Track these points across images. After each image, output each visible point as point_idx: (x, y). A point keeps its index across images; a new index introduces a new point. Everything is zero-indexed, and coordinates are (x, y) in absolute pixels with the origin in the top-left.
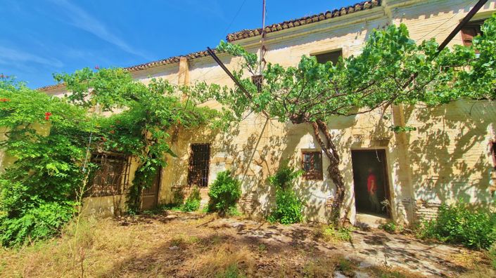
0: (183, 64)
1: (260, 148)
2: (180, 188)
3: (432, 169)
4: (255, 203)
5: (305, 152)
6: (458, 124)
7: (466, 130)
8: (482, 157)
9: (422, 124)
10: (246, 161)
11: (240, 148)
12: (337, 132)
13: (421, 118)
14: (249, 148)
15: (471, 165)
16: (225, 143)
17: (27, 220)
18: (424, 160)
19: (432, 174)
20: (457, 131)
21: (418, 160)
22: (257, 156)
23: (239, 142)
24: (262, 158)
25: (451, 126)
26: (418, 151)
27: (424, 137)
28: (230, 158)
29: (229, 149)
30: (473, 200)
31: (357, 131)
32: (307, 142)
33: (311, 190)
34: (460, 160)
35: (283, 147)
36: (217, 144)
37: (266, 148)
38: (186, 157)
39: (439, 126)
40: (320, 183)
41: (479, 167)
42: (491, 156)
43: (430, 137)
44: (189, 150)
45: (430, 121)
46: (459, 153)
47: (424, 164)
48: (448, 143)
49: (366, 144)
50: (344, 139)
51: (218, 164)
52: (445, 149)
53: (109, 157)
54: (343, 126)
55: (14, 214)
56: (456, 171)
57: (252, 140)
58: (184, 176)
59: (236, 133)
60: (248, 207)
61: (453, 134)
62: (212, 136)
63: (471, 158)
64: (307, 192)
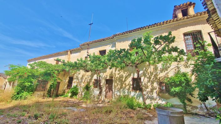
0: (69, 53)
1: (84, 78)
2: (65, 90)
3: (119, 85)
4: (82, 95)
5: (95, 80)
6: (126, 73)
7: (127, 74)
8: (130, 82)
9: (119, 72)
10: (81, 82)
11: (80, 78)
12: (102, 74)
13: (119, 71)
14: (82, 78)
15: (127, 84)
16: (77, 77)
17: (20, 95)
18: (118, 82)
19: (119, 86)
20: (125, 75)
21: (116, 82)
22: (84, 80)
23: (80, 76)
24: (85, 81)
25: (124, 73)
26: (117, 80)
27: (119, 76)
28: (77, 81)
29: (77, 78)
30: (126, 94)
31: (107, 74)
32: (95, 77)
33: (94, 91)
34: (125, 83)
35: (90, 78)
36: (75, 77)
37: (86, 78)
38: (67, 81)
39: (122, 73)
40: (97, 89)
41: (128, 84)
42: (132, 82)
43: (120, 76)
44: (68, 78)
45: (120, 72)
46: (125, 80)
47: (118, 83)
48: (123, 78)
49: (108, 78)
50: (103, 76)
51: (74, 83)
52: (122, 79)
53: (42, 81)
54: (103, 72)
55: (18, 94)
56: (124, 86)
57: (83, 76)
58: (66, 86)
59: (80, 74)
60: (80, 96)
61: (124, 75)
62: (74, 75)
63: (127, 82)
64: (93, 91)
